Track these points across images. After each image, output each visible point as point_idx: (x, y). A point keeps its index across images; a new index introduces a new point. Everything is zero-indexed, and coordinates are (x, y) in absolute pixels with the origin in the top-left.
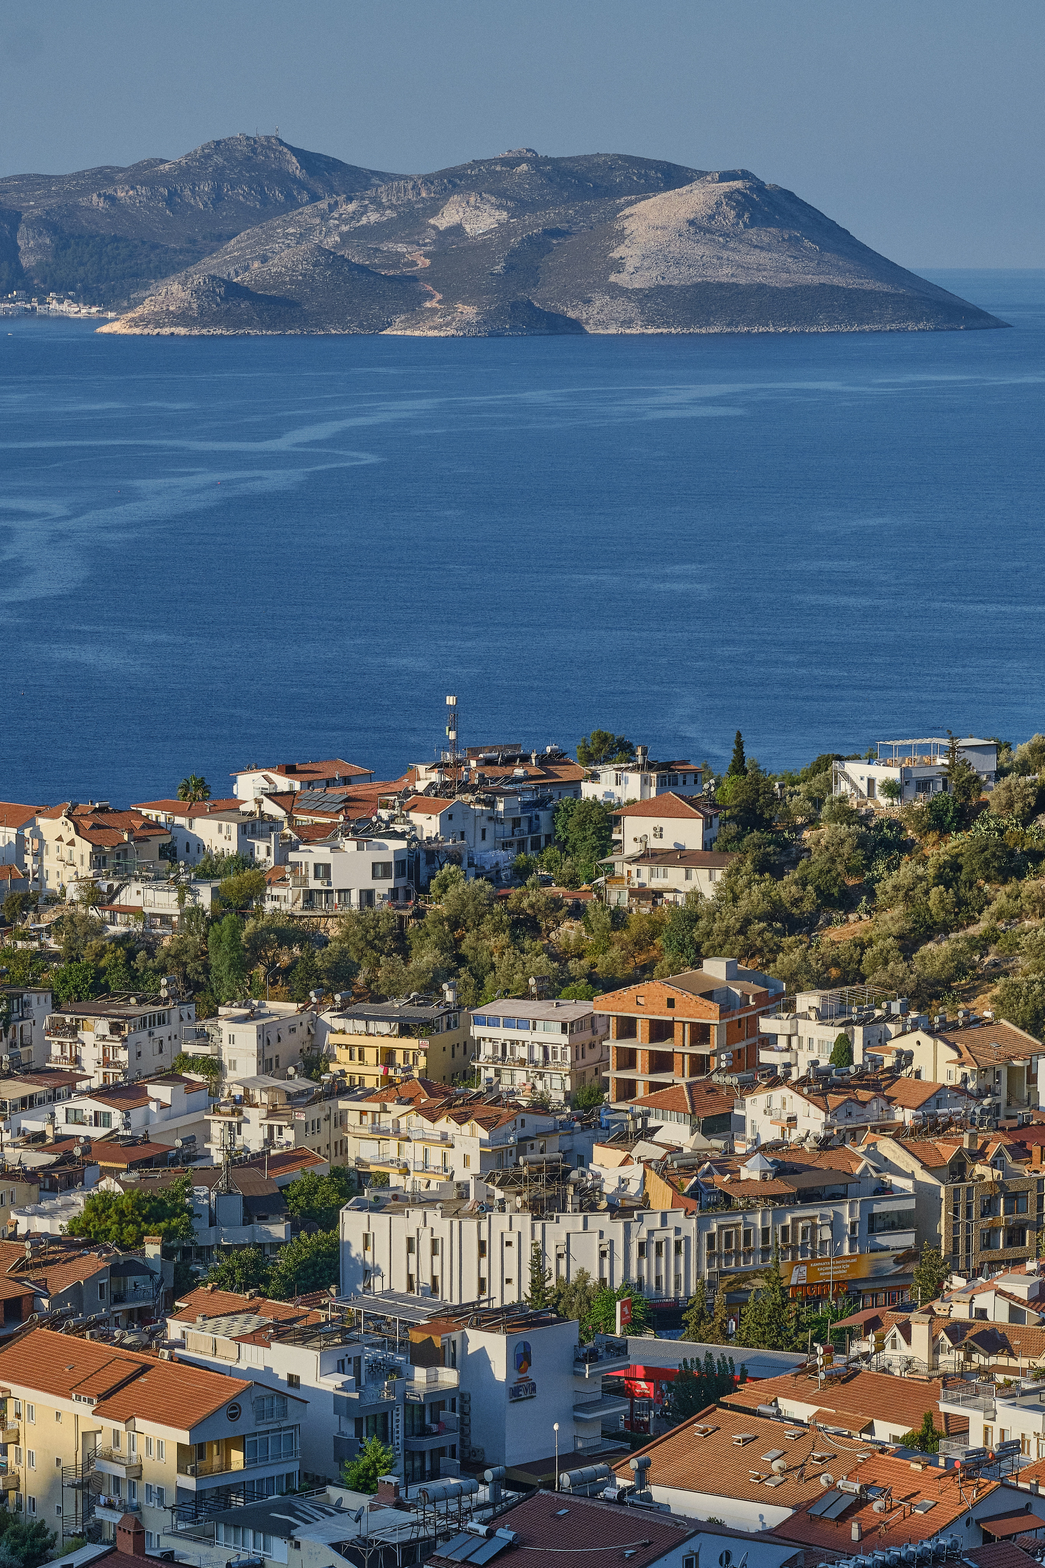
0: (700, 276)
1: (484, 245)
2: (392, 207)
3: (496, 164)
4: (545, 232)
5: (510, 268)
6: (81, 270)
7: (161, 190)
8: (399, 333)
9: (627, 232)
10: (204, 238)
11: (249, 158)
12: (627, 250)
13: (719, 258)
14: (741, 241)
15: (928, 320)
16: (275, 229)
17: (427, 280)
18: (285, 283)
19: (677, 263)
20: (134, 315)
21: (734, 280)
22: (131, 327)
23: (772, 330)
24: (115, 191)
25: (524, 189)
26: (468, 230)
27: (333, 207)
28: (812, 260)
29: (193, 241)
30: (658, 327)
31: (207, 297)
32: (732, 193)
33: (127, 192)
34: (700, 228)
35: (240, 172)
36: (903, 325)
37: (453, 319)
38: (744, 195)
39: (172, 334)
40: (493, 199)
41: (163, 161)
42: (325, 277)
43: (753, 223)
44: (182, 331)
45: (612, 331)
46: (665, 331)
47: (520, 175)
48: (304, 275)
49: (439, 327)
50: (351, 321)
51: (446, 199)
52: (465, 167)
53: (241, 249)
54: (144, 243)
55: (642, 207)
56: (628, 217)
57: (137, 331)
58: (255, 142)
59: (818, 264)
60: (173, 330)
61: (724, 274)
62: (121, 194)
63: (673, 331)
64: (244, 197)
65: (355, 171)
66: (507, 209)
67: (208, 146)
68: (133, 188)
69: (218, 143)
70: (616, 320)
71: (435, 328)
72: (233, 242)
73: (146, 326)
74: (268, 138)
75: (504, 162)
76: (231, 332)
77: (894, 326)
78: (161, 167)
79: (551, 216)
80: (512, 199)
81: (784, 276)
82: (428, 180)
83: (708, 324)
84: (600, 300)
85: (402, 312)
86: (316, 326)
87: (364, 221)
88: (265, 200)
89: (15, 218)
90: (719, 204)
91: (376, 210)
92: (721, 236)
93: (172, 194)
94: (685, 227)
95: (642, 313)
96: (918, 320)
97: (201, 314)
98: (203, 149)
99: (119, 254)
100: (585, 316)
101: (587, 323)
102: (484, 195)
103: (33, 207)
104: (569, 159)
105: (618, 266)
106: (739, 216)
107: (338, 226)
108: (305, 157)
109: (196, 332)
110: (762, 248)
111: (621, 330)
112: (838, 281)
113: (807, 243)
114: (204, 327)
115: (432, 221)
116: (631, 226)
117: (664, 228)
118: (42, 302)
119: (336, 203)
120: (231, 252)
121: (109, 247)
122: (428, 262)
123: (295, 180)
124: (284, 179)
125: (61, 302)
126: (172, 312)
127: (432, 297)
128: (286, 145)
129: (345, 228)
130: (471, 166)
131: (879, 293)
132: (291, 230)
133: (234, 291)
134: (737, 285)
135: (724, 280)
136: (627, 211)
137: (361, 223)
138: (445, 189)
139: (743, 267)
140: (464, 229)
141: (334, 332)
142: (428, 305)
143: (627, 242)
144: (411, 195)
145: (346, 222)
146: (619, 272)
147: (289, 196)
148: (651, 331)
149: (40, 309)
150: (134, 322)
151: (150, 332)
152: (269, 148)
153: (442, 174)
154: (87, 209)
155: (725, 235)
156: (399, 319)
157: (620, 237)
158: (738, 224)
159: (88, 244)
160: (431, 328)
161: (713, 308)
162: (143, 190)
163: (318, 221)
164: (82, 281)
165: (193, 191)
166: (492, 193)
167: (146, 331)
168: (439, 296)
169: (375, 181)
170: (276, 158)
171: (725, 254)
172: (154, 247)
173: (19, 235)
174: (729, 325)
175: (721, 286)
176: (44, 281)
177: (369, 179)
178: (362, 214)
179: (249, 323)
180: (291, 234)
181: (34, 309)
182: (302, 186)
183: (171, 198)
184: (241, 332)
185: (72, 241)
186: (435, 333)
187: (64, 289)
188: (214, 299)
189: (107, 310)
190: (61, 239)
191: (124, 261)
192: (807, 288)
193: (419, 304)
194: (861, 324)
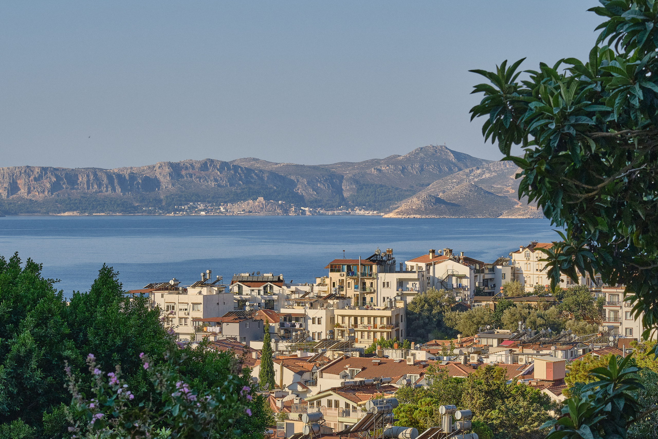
2: (495, 171)
6: (368, 198)
7: (399, 166)
8: (506, 217)
10: (417, 186)
11: (434, 154)
16: (447, 180)
17: (514, 197)
18: (458, 198)
20: (398, 210)
22: (397, 215)
24: (381, 167)
27: (471, 171)
29: (412, 187)
31: (428, 203)
33: (386, 167)
35: (431, 159)
37: (528, 212)
39: (414, 217)
41: (399, 156)
42: (474, 196)
44: (418, 216)
48: (466, 195)
49: (523, 215)
50: (486, 213)
53: (434, 188)
54: (393, 187)
57: (400, 216)
58: (436, 148)
60: (414, 216)
62: (383, 168)
64: (432, 169)
65: (476, 159)
67: (417, 149)
68: (388, 166)
69: (422, 148)
71: (521, 215)
72: (430, 186)
73: (404, 215)
74: (441, 147)
76: (438, 217)
78: (399, 158)
85: (506, 209)
86: (472, 215)
87: (484, 177)
88: (440, 170)
89: (341, 178)
91: (489, 173)
93: (404, 168)
97: (426, 210)
98: (416, 151)
99: (383, 192)
103: (348, 173)
107: (473, 179)
108: (456, 154)
109: (424, 217)
114: (427, 215)
118: (353, 210)
119: (473, 170)
120: (430, 189)
121: (379, 189)
122: (514, 191)
123: (452, 163)
124: (448, 162)
126: (414, 209)
127: (518, 204)
128: (449, 149)
129: (476, 180)
133: (439, 201)
137: (483, 178)
141: (479, 217)
142: (516, 207)
144: (502, 167)
145: (477, 177)
147: (450, 169)
149: (352, 213)
150: (399, 213)
152: (442, 150)
154: (370, 174)
156: (505, 212)
159: (370, 188)
160: (519, 215)
162: (392, 167)
163: (465, 177)
164: (368, 202)
165: (412, 167)
167: (404, 216)
168: (520, 204)
169: (484, 163)
170: (444, 154)
172: (397, 189)
173: (343, 184)
176: (353, 203)
177: (482, 163)
178: (483, 174)
179: (445, 213)
180: (455, 182)
181: (350, 213)
182: (455, 165)
183: (403, 170)
184: (442, 217)
185: (364, 187)
186: (521, 217)
187: (361, 205)
188: (431, 204)
189: (381, 212)
190: (360, 186)
191: (385, 195)
193: (513, 207)
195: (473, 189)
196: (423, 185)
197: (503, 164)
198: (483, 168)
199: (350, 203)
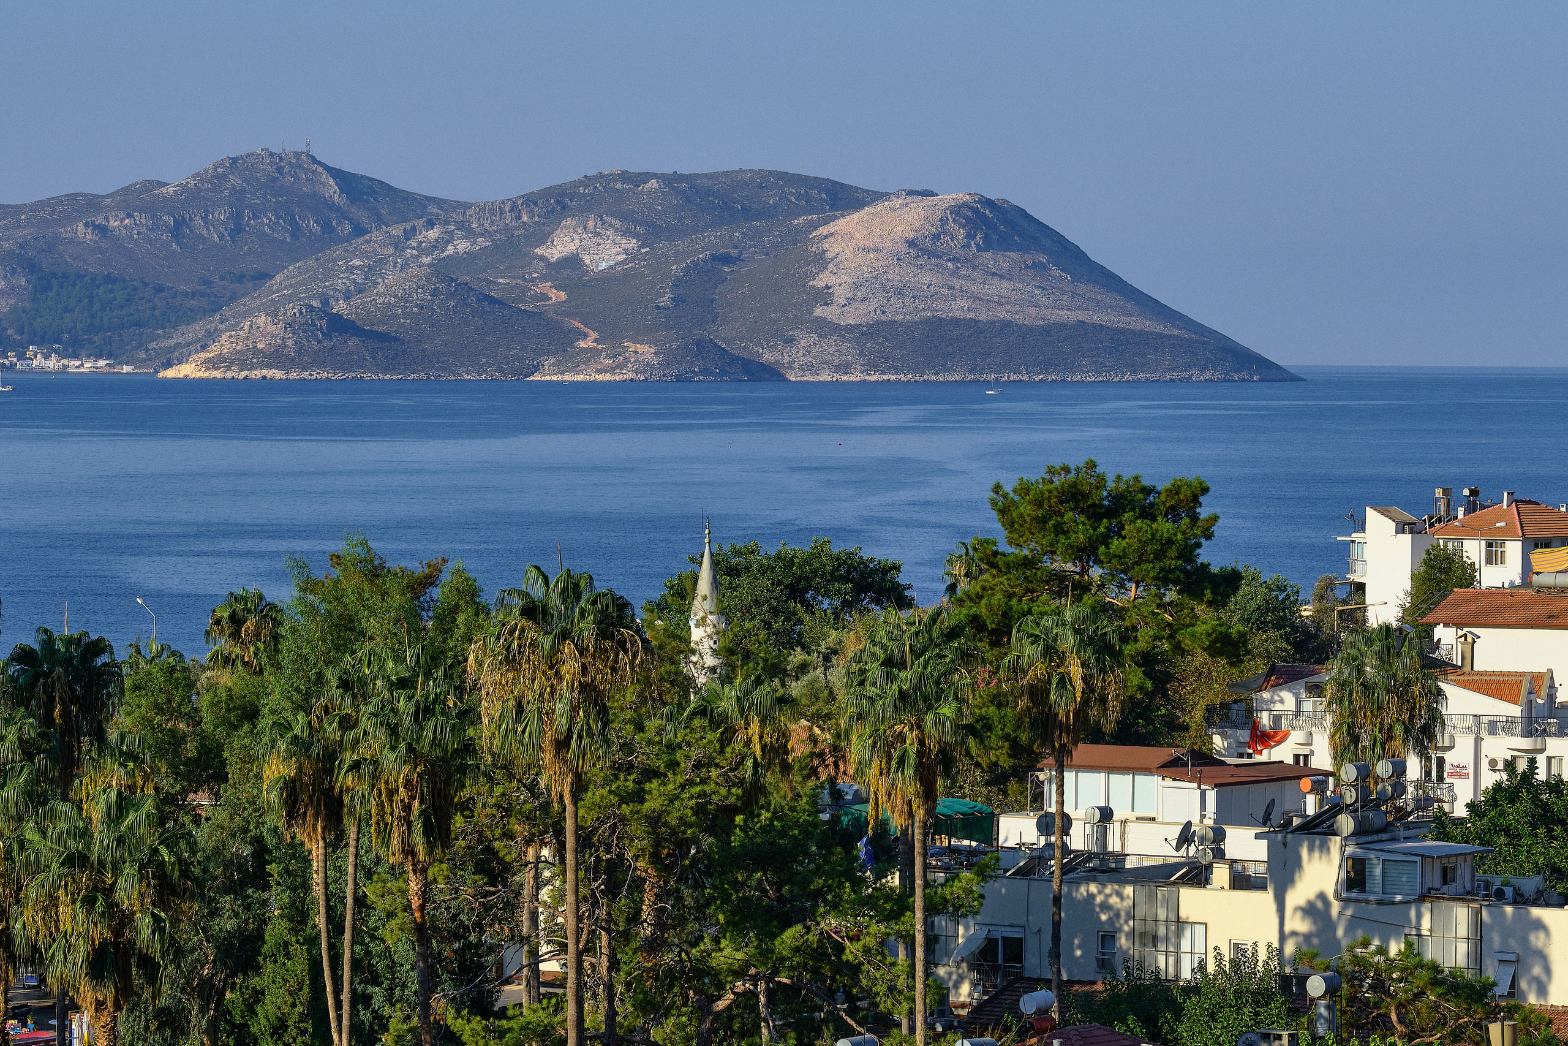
0: (929, 310)
2: (484, 233)
3: (616, 181)
4: (714, 258)
5: (678, 301)
6: (68, 317)
7: (166, 218)
8: (554, 378)
9: (830, 255)
10: (222, 278)
11: (275, 179)
12: (833, 277)
13: (950, 288)
14: (975, 268)
15: (1214, 368)
16: (335, 261)
17: (570, 316)
18: (396, 316)
19: (899, 293)
20: (208, 355)
22: (207, 369)
23: (1025, 378)
24: (107, 219)
25: (657, 212)
26: (587, 262)
27: (410, 233)
28: (1064, 293)
29: (208, 283)
30: (883, 373)
31: (305, 331)
32: (960, 207)
33: (122, 220)
34: (924, 251)
35: (265, 194)
36: (1185, 374)
37: (627, 360)
38: (975, 211)
39: (264, 378)
40: (618, 224)
41: (162, 184)
42: (448, 309)
43: (987, 245)
44: (277, 374)
45: (825, 377)
46: (893, 378)
47: (648, 194)
48: (420, 307)
49: (612, 370)
50: (487, 365)
51: (554, 224)
52: (575, 185)
53: (292, 286)
54: (146, 284)
56: (826, 237)
57: (218, 374)
58: (281, 159)
59: (1072, 297)
60: (265, 372)
61: (959, 308)
62: (114, 224)
63: (902, 377)
64: (270, 228)
66: (636, 235)
67: (221, 164)
68: (129, 216)
69: (235, 160)
70: (828, 364)
71: (606, 371)
73: (229, 368)
74: (297, 155)
76: (338, 376)
77: (1174, 375)
78: (163, 190)
79: (709, 241)
80: (641, 223)
81: (1033, 311)
82: (530, 200)
83: (946, 370)
84: (806, 340)
85: (549, 353)
86: (445, 370)
87: (450, 250)
88: (296, 231)
90: (944, 221)
91: (465, 238)
92: (949, 260)
93: (180, 223)
94: (904, 249)
95: (861, 355)
96: (1203, 369)
97: (299, 352)
98: (215, 168)
99: (115, 299)
100: (787, 359)
101: (791, 368)
102: (606, 218)
105: (824, 296)
106: (970, 236)
107: (417, 257)
108: (346, 180)
109: (293, 376)
110: (1002, 277)
111: (836, 377)
112: (1097, 318)
113: (1055, 271)
114: (304, 369)
115: (539, 251)
116: (832, 248)
117: (878, 250)
118: (21, 357)
119: (414, 228)
121: (101, 291)
122: (563, 296)
123: (332, 206)
124: (320, 205)
125: (46, 357)
126: (261, 351)
127: (585, 336)
128: (320, 163)
129: (426, 260)
130: (581, 183)
131: (1151, 333)
132: (357, 263)
133: (339, 325)
134: (976, 322)
135: (960, 315)
136: (823, 231)
137: (447, 253)
138: (552, 212)
139: (980, 299)
140: (582, 260)
141: (467, 377)
142: (582, 344)
143: (831, 267)
144: (509, 219)
145: (427, 252)
146: (827, 304)
147: (327, 227)
148: (874, 378)
149: (21, 365)
150: (212, 363)
151: (235, 375)
152: (300, 166)
153: (547, 193)
154: (72, 241)
155: (955, 260)
156: (548, 362)
157: (821, 261)
158: (969, 246)
159: (74, 285)
160: (599, 371)
161: (950, 349)
162: (142, 219)
163: (390, 251)
164: (69, 332)
165: (205, 219)
166: (615, 217)
167: (229, 375)
168: (594, 335)
170: (308, 180)
171: (957, 283)
172: (159, 289)
174: (972, 371)
175: (956, 322)
176: (22, 333)
177: (425, 207)
178: (448, 242)
179: (361, 365)
180: (357, 268)
181: (14, 365)
182: (343, 215)
183: (176, 232)
184: (351, 375)
185: (55, 282)
186: (608, 377)
187: (47, 341)
188: (314, 335)
189: (121, 363)
190: (40, 279)
191: (121, 307)
192: (1063, 326)
193: (571, 344)
194: (1134, 372)
195: (441, 286)
196: (242, 276)
197: (511, 210)
198: (448, 224)
199: (9, 332)
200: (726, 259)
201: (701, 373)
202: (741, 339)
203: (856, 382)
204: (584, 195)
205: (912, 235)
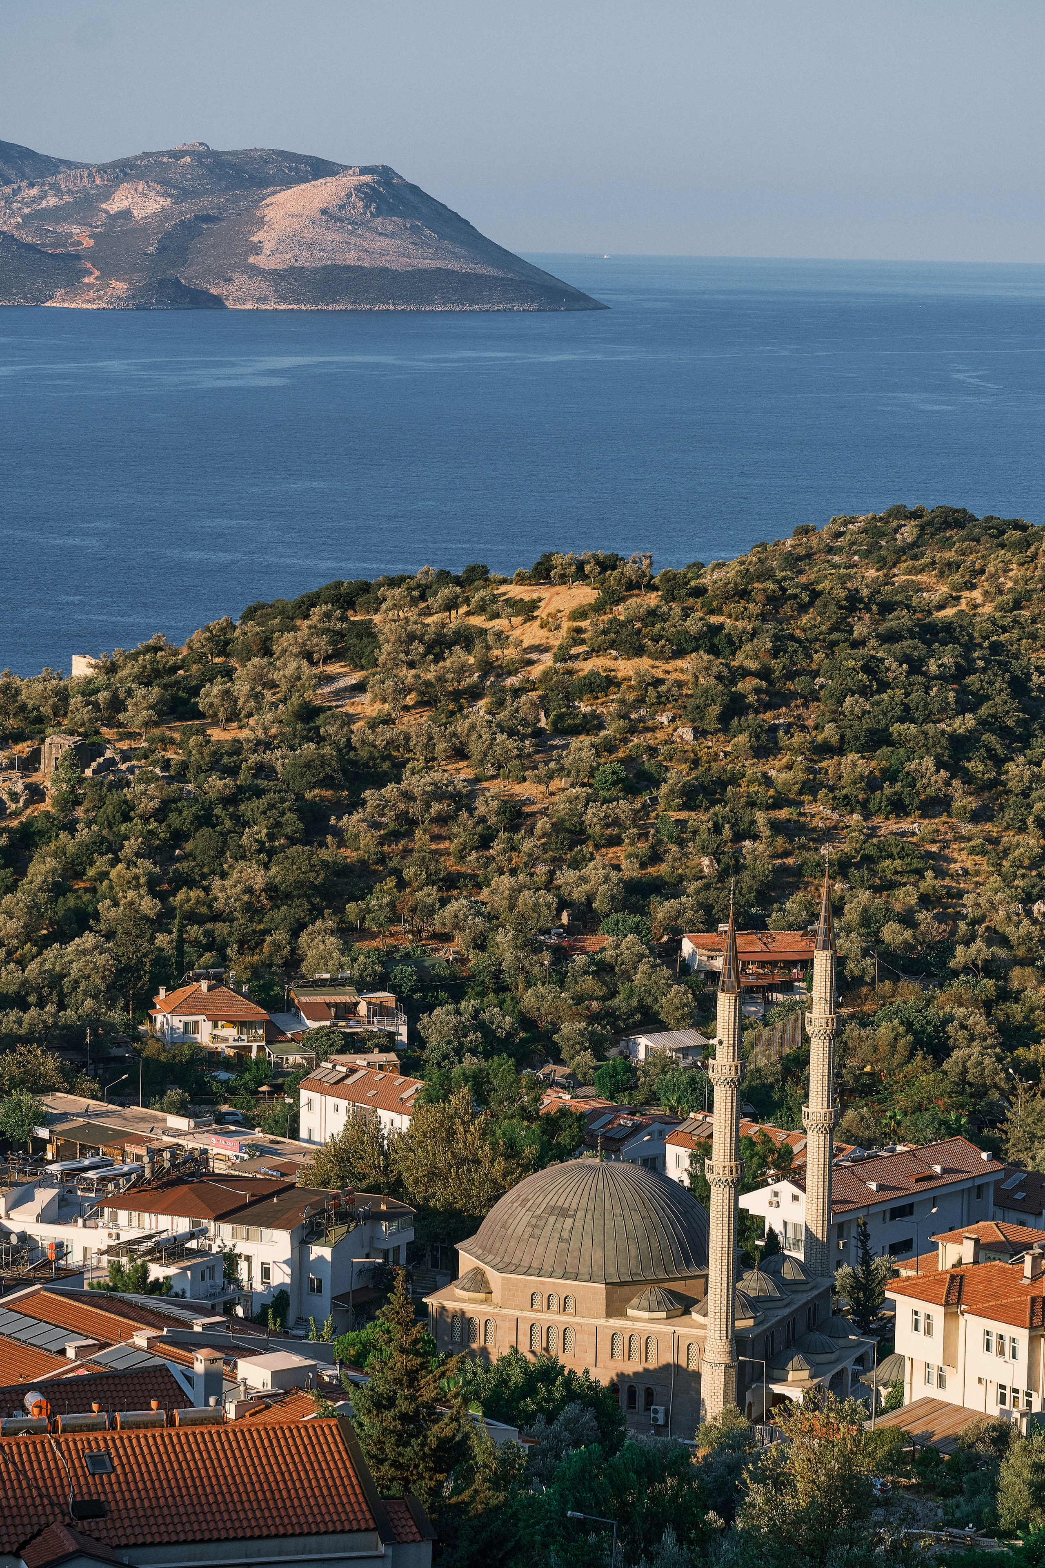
0: (330, 259)
1: (144, 229)
2: (70, 192)
3: (163, 156)
4: (197, 217)
5: (162, 249)
8: (58, 305)
9: (267, 219)
12: (265, 235)
13: (347, 243)
14: (368, 229)
15: (532, 302)
17: (87, 258)
19: (309, 247)
21: (359, 263)
23: (391, 308)
25: (186, 179)
26: (136, 214)
27: (15, 192)
28: (430, 246)
30: (290, 304)
32: (362, 186)
34: (332, 217)
36: (509, 306)
37: (106, 293)
38: (373, 189)
40: (159, 188)
43: (379, 213)
45: (249, 306)
46: (295, 307)
47: (183, 166)
49: (92, 301)
50: (17, 294)
51: (117, 186)
52: (136, 158)
55: (282, 197)
56: (268, 206)
59: (436, 250)
61: (351, 258)
63: (303, 308)
65: (46, 159)
66: (171, 196)
70: (252, 297)
71: (89, 302)
75: (172, 154)
77: (501, 307)
79: (205, 204)
80: (175, 187)
81: (405, 260)
82: (102, 169)
83: (335, 302)
84: (239, 279)
85: (62, 286)
87: (44, 204)
90: (349, 196)
91: (55, 195)
92: (349, 224)
94: (318, 215)
95: (276, 291)
96: (523, 302)
100: (225, 293)
101: (227, 299)
102: (151, 183)
104: (230, 152)
105: (256, 249)
106: (367, 206)
107: (20, 209)
110: (386, 235)
111: (257, 306)
112: (454, 266)
113: (427, 232)
115: (104, 206)
116: (271, 214)
117: (299, 216)
119: (19, 187)
122: (92, 242)
127: (89, 273)
129: (26, 211)
130: (141, 158)
131: (489, 276)
134: (361, 268)
135: (351, 263)
136: (268, 201)
137: (41, 206)
138: (117, 177)
139: (368, 252)
140: (131, 213)
142: (86, 280)
143: (266, 228)
144: (86, 182)
145: (27, 205)
146: (257, 254)
148: (283, 307)
153: (114, 165)
155: (354, 223)
156: (59, 293)
157: (261, 223)
158: (365, 214)
160: (85, 301)
161: (340, 288)
163: (3, 203)
166: (158, 183)
168: (96, 273)
169: (63, 168)
171: (353, 240)
174: (353, 303)
175: (348, 268)
178: (42, 198)
186: (89, 306)
192: (425, 271)
193: (78, 280)
194: (471, 304)
197: (89, 176)
198: (45, 183)
200: (207, 219)
201: (156, 303)
202: (197, 278)
203: (269, 311)
204: (141, 166)
205: (325, 206)
